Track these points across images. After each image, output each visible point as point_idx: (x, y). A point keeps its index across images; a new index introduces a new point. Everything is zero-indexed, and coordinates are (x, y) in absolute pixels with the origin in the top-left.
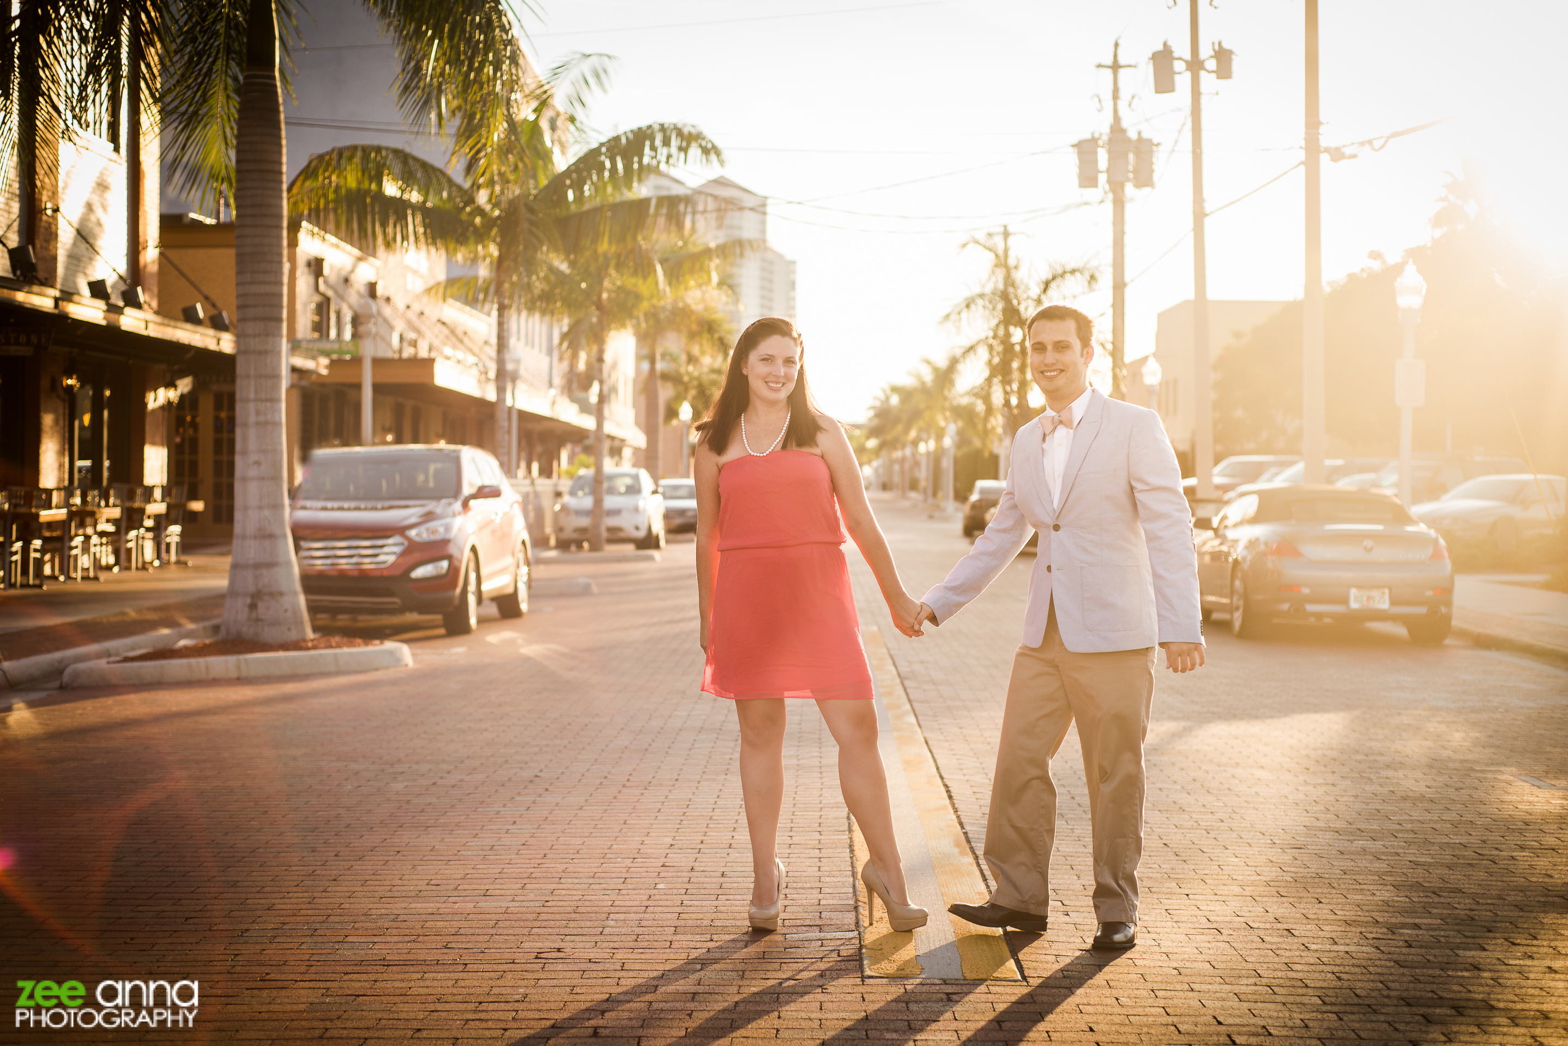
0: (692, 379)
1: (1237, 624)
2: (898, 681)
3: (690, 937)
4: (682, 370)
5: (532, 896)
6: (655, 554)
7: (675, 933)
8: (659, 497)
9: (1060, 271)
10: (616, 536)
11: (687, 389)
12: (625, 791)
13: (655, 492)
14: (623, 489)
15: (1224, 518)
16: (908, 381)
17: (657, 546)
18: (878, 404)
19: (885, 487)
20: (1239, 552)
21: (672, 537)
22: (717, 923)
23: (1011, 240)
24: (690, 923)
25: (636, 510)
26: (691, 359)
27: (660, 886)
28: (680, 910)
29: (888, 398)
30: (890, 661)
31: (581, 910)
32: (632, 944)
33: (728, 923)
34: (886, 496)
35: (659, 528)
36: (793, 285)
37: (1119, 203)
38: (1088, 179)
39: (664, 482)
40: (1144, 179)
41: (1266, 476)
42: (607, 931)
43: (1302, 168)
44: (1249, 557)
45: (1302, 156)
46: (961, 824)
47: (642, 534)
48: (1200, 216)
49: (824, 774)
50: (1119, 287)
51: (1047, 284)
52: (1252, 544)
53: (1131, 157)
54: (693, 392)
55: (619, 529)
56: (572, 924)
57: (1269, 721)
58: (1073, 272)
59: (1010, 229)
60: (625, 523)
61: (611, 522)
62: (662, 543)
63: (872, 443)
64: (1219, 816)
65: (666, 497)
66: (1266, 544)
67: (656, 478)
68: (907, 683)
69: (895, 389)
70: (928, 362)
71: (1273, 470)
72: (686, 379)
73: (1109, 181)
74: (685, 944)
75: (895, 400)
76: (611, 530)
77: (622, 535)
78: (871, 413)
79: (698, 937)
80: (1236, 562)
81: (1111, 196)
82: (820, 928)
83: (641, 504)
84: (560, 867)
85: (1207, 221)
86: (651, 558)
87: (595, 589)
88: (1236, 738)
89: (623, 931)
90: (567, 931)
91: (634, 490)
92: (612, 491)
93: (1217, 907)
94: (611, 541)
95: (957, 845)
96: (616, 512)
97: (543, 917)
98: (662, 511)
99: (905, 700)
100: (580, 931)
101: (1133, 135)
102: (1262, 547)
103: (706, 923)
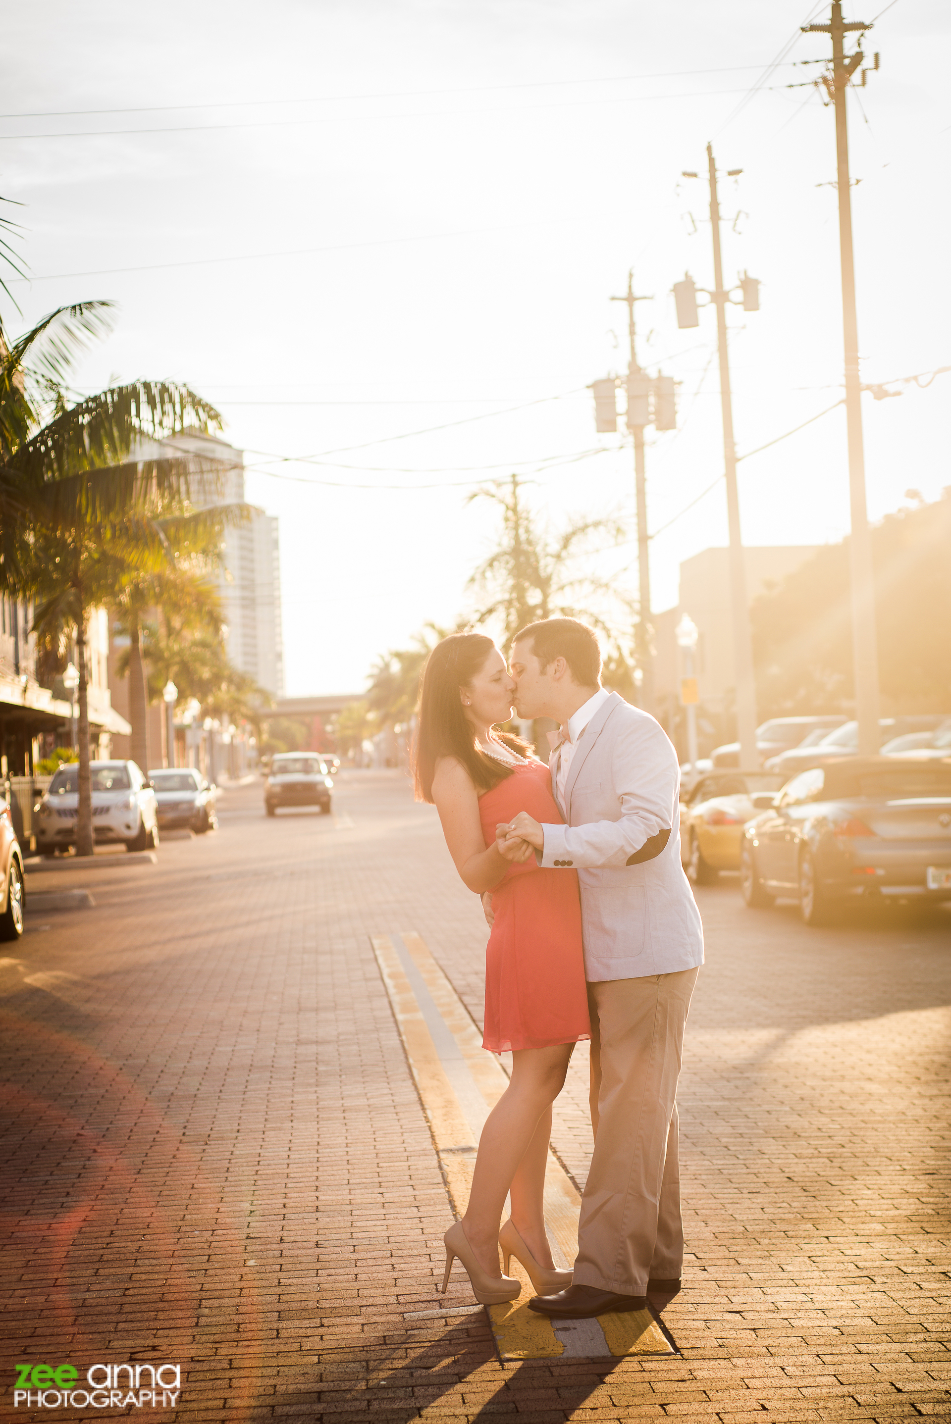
0: (174, 654)
1: (807, 911)
2: (455, 997)
3: (297, 1323)
4: (163, 644)
5: (108, 1284)
6: (152, 855)
7: (280, 1319)
8: (150, 792)
9: (580, 524)
10: (105, 836)
11: (168, 667)
12: (183, 1147)
13: (146, 786)
14: (109, 784)
15: (785, 795)
16: (412, 647)
17: (151, 846)
18: (376, 671)
19: (389, 763)
20: (804, 832)
21: (165, 834)
22: (324, 1304)
23: (519, 490)
24: (294, 1306)
25: (127, 806)
26: (171, 631)
27: (251, 1263)
28: (278, 1290)
29: (387, 666)
30: (441, 974)
31: (169, 1297)
32: (234, 1336)
33: (336, 1304)
34: (391, 773)
35: (151, 824)
36: (275, 544)
37: (639, 446)
38: (606, 423)
39: (152, 773)
40: (666, 422)
41: (810, 739)
42: (203, 1321)
43: (843, 408)
44: (818, 837)
45: (842, 394)
46: (564, 1167)
47: (134, 833)
48: (731, 460)
49: (401, 1115)
50: (644, 539)
51: (566, 541)
52: (821, 823)
53: (652, 400)
54: (175, 669)
55: (109, 829)
56: (161, 1316)
57: (865, 1023)
58: (597, 524)
59: (519, 479)
60: (115, 821)
61: (98, 821)
62: (156, 842)
63: (371, 716)
64: (838, 1140)
65: (157, 790)
66: (835, 822)
67: (144, 769)
68: (466, 999)
69: (398, 655)
70: (432, 626)
71: (818, 732)
72: (166, 654)
73: (629, 425)
74: (294, 1333)
75: (396, 667)
76: (99, 830)
77: (112, 835)
78: (369, 684)
79: (306, 1323)
80: (804, 844)
81: (631, 439)
82: (440, 1303)
83: (132, 800)
84: (133, 1246)
85: (739, 466)
86: (147, 861)
87: (93, 902)
88: (835, 1045)
89: (221, 1320)
90: (158, 1324)
91: (122, 784)
92: (98, 787)
93: (863, 1251)
94: (100, 842)
95: (567, 1193)
96: (104, 810)
97: (127, 1308)
98: (154, 805)
99: (470, 1021)
100: (171, 1323)
101: (653, 374)
102: (831, 826)
103: (312, 1304)
